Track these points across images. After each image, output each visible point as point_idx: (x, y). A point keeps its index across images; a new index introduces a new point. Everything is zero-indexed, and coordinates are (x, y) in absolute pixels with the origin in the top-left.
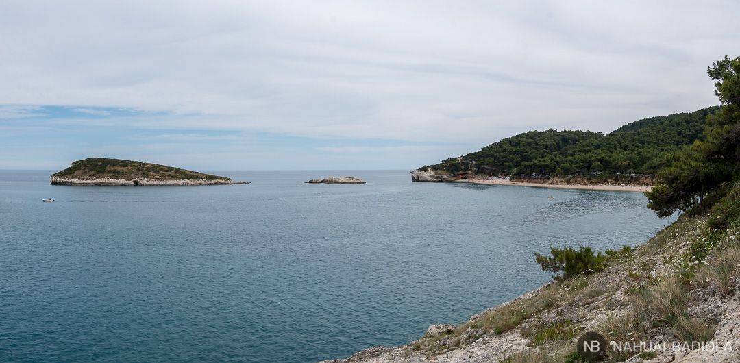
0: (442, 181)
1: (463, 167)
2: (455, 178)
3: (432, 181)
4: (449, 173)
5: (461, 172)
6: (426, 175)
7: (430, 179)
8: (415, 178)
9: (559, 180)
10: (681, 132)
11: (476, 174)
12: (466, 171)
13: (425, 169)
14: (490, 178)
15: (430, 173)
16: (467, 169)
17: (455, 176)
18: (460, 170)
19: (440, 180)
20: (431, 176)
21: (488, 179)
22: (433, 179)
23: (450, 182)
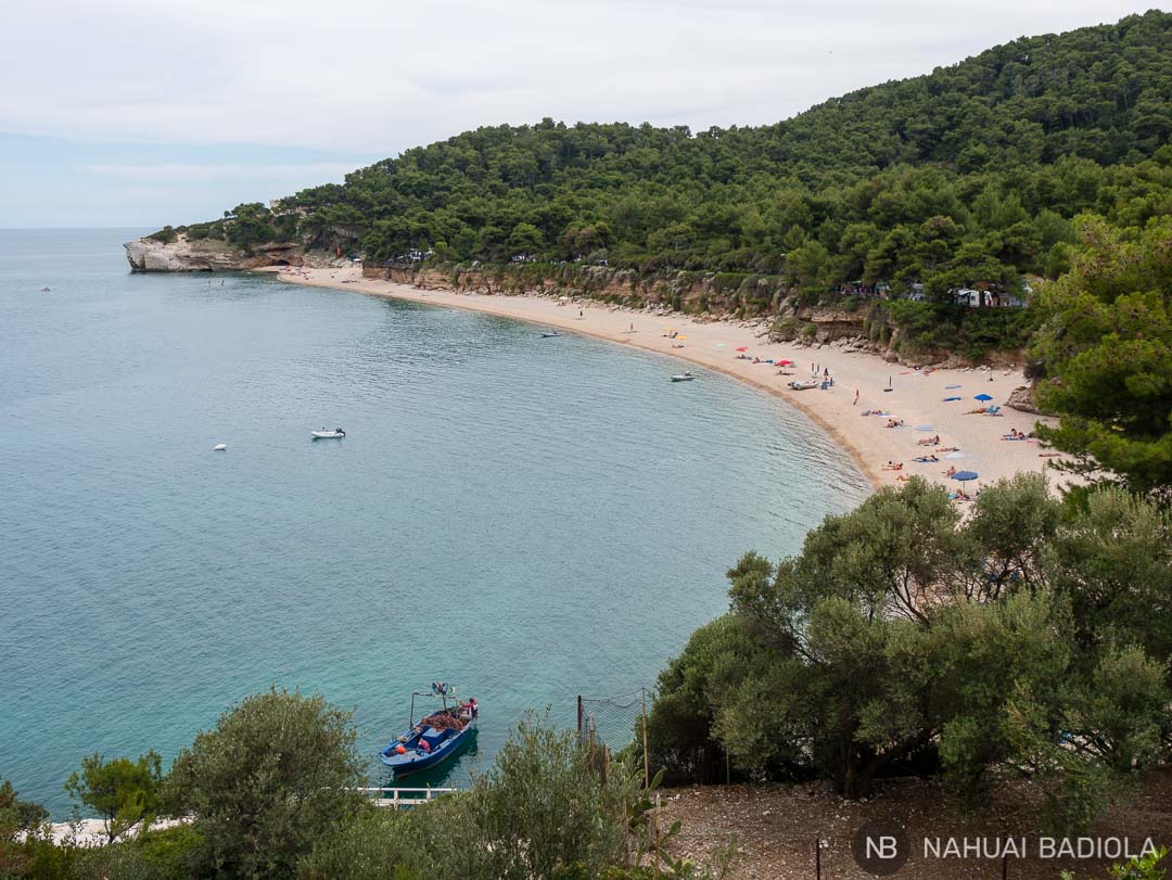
0: (209, 272)
1: (278, 231)
2: (252, 261)
3: (183, 272)
4: (234, 247)
5: (271, 245)
6: (164, 254)
7: (176, 264)
8: (137, 261)
9: (437, 276)
10: (903, 122)
11: (307, 251)
12: (284, 241)
13: (166, 236)
14: (335, 264)
15: (181, 246)
16: (290, 234)
17: (251, 255)
18: (272, 237)
19: (206, 269)
20: (179, 258)
21: (331, 266)
22: (185, 265)
23: (235, 272)
